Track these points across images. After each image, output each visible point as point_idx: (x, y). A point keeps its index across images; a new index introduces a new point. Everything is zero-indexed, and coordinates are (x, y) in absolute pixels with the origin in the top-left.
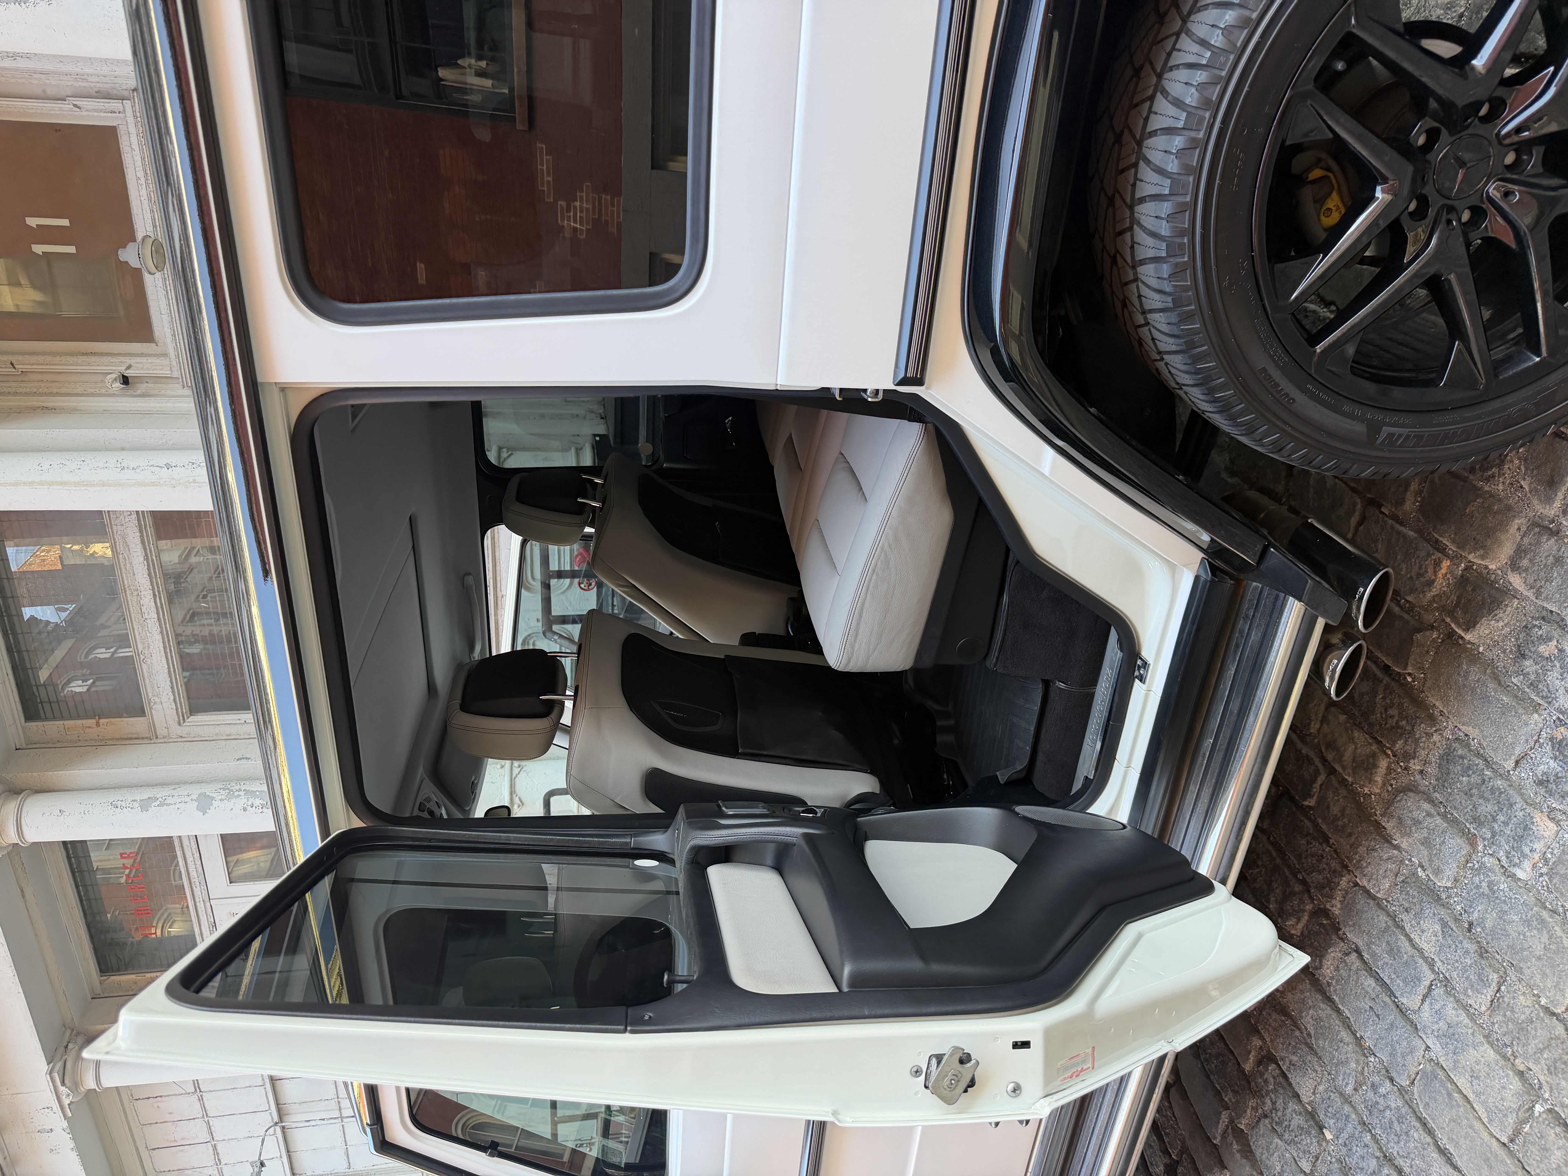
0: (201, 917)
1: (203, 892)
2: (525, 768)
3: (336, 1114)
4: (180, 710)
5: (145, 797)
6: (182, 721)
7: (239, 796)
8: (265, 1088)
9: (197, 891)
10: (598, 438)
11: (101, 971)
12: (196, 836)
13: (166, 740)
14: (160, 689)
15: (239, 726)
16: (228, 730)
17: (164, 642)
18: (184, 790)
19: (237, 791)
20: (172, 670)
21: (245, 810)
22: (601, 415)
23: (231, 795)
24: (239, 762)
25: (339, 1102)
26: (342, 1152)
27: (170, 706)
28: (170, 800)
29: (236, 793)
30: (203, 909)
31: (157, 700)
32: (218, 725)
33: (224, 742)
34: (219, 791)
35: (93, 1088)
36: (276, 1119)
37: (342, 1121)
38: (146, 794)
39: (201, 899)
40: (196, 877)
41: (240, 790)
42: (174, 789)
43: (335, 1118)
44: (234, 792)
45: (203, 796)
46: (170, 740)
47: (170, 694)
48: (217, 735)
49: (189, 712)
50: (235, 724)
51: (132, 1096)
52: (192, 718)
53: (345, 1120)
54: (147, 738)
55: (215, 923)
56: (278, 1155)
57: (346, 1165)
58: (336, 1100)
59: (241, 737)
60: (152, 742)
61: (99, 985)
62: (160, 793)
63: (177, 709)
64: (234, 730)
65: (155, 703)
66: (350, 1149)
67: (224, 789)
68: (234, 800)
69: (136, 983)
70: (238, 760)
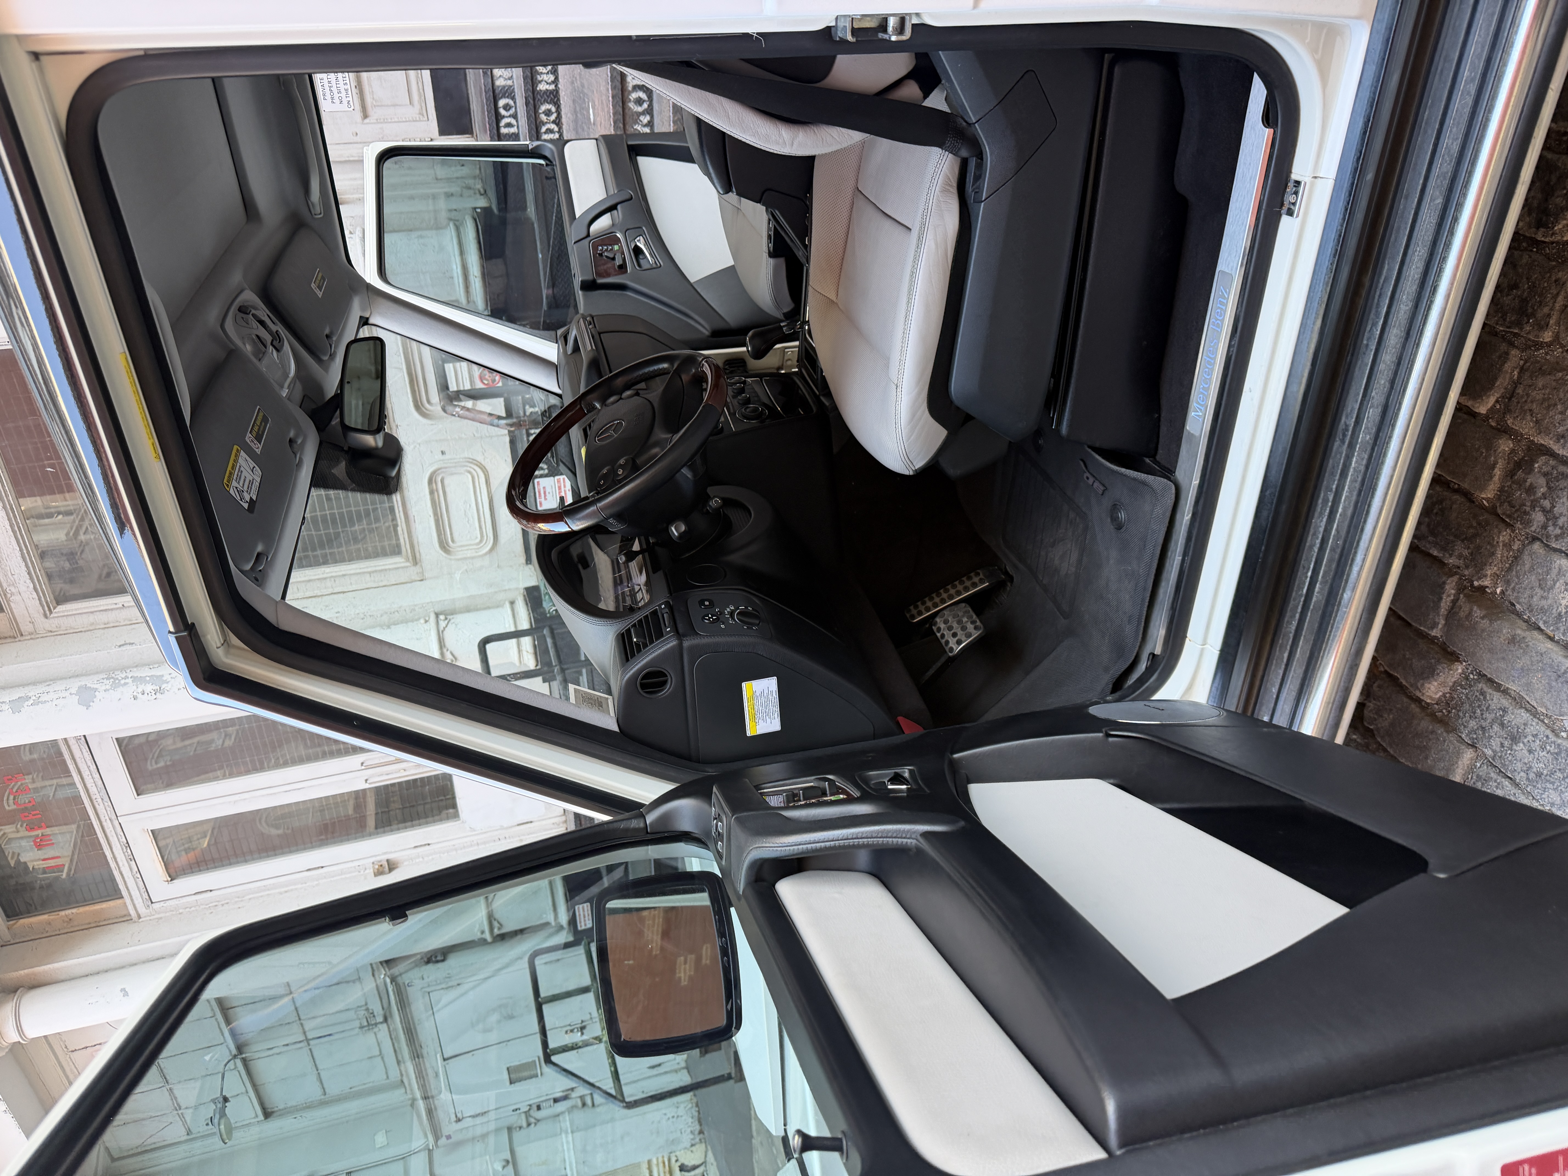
0: (111, 839)
1: (108, 809)
2: (452, 621)
3: (302, 1038)
4: (43, 599)
5: (15, 696)
6: (48, 612)
7: (126, 684)
8: (216, 1019)
9: (101, 809)
10: (479, 210)
11: (8, 916)
12: (85, 736)
13: (33, 636)
14: (15, 577)
15: (117, 612)
16: (103, 617)
17: (9, 519)
18: (60, 686)
19: (123, 679)
20: (25, 551)
21: (135, 698)
22: (479, 191)
23: (116, 685)
24: (122, 648)
25: (302, 1024)
26: (314, 1078)
27: (31, 596)
28: (44, 698)
29: (123, 682)
30: (112, 828)
31: (13, 590)
32: (92, 612)
33: (102, 631)
34: (102, 681)
35: (17, 1040)
36: (234, 1052)
37: (309, 1045)
38: (16, 694)
39: (107, 818)
40: (97, 792)
41: (126, 677)
42: (48, 685)
43: (300, 1042)
44: (120, 680)
45: (83, 689)
46: (37, 636)
47: (29, 581)
48: (92, 624)
49: (54, 602)
50: (112, 610)
51: (66, 1047)
52: (60, 608)
53: (312, 1042)
54: (10, 637)
55: (128, 843)
56: (244, 1090)
57: (320, 1091)
58: (298, 1022)
59: (121, 624)
60: (17, 640)
61: (6, 930)
62: (32, 692)
63: (40, 599)
64: (111, 617)
65: (13, 594)
66: (322, 1074)
67: (107, 679)
68: (121, 689)
69: (50, 924)
70: (120, 646)
